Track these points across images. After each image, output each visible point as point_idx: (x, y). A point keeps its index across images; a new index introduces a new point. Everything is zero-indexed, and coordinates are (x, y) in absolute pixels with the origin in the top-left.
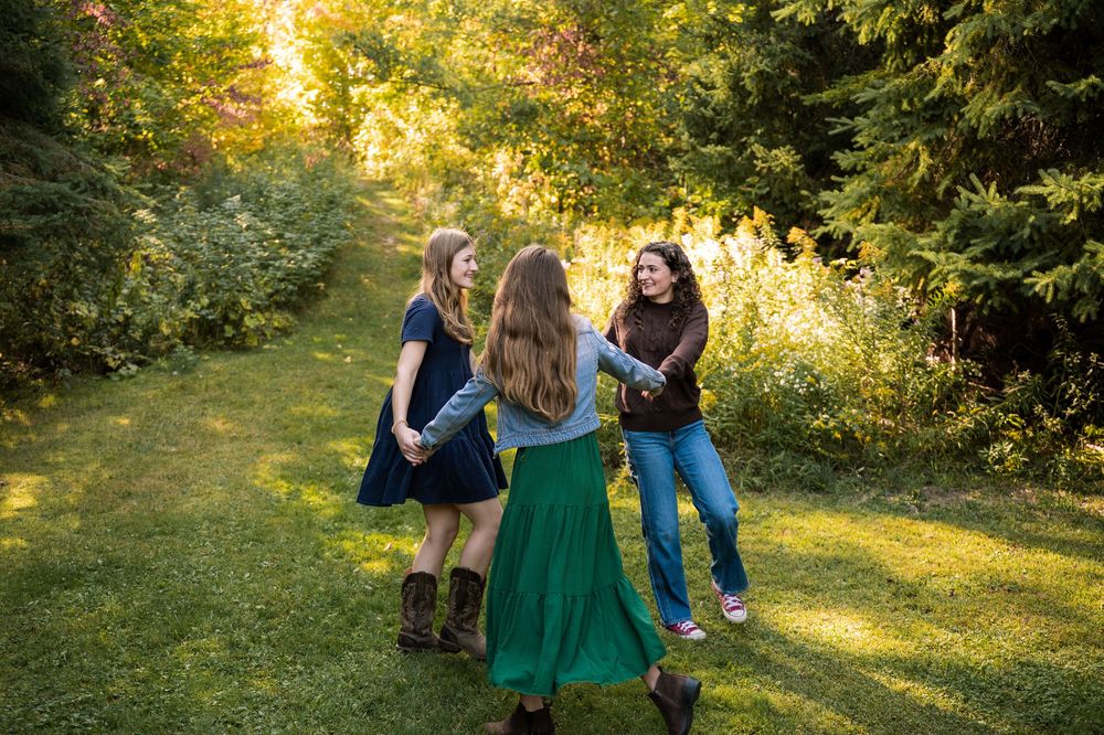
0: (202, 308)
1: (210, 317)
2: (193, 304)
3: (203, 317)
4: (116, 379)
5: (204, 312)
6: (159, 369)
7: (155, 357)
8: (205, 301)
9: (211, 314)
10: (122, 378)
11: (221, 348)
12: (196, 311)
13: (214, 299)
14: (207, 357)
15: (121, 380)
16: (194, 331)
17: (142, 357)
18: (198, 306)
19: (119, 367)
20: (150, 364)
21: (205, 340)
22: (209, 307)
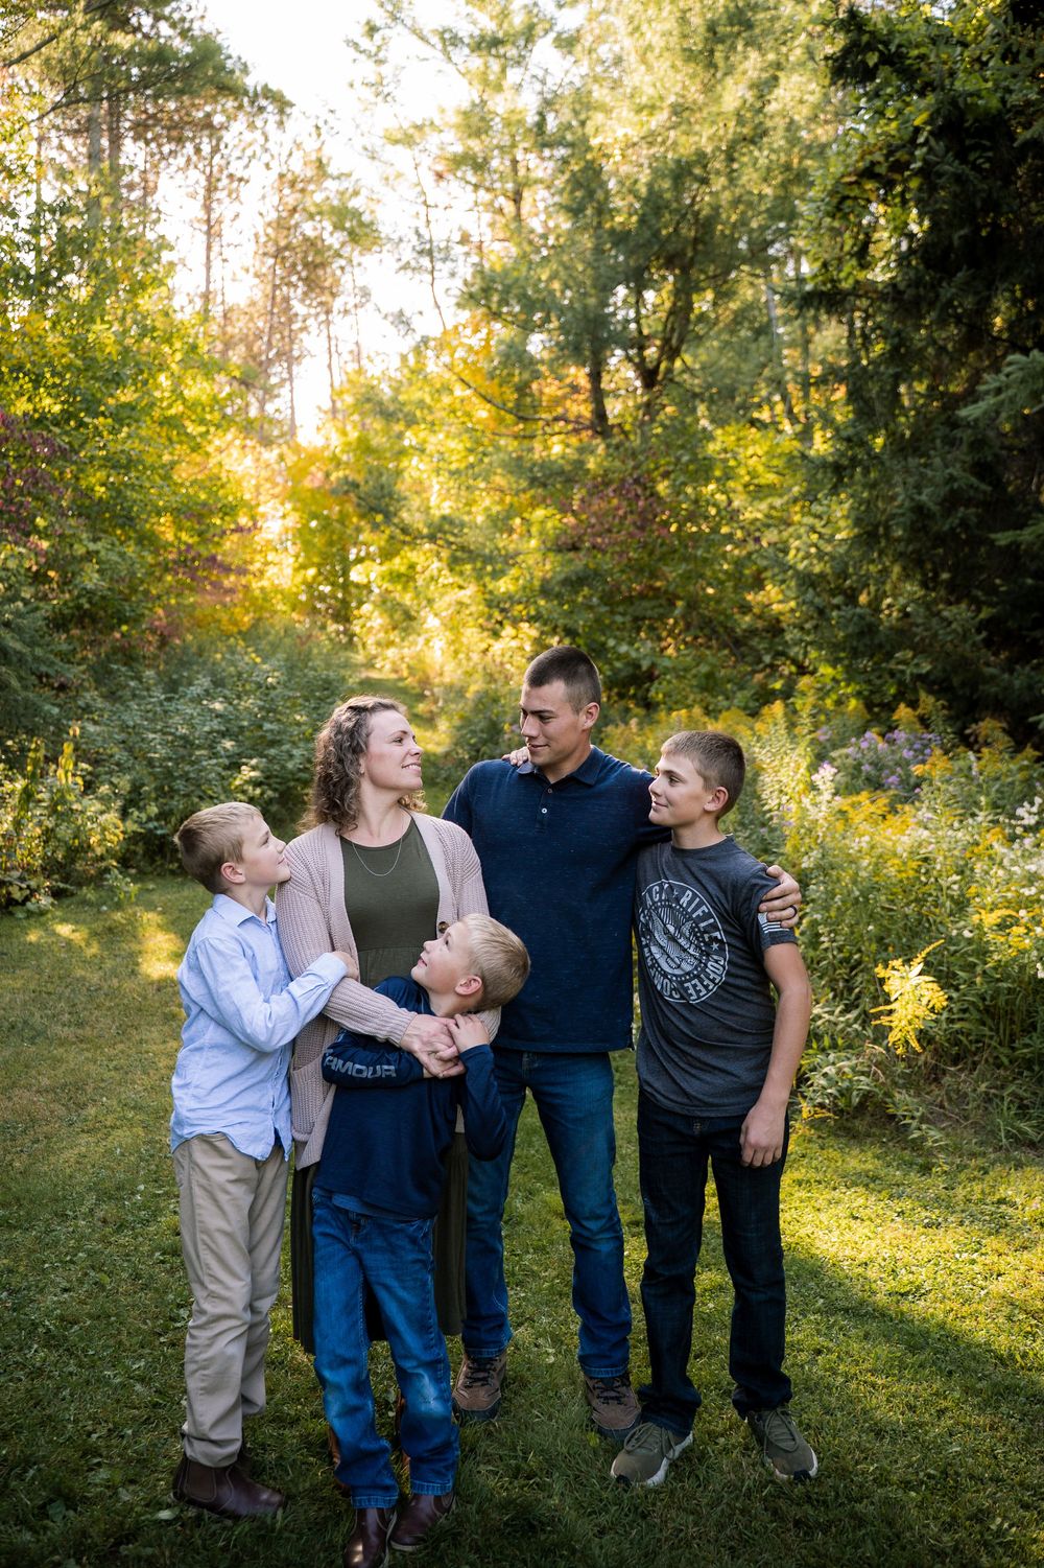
0: (150, 819)
1: (159, 832)
2: (136, 813)
3: (150, 831)
4: (20, 915)
5: (151, 825)
6: (85, 902)
7: (80, 885)
8: (153, 810)
9: (161, 827)
10: (30, 914)
11: (173, 873)
12: (141, 824)
13: (166, 808)
14: (151, 886)
15: (28, 918)
16: (140, 849)
17: (62, 885)
18: (144, 817)
19: (27, 899)
20: (72, 895)
21: (153, 861)
22: (158, 817)
